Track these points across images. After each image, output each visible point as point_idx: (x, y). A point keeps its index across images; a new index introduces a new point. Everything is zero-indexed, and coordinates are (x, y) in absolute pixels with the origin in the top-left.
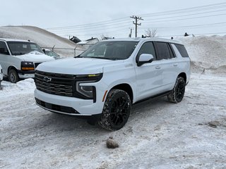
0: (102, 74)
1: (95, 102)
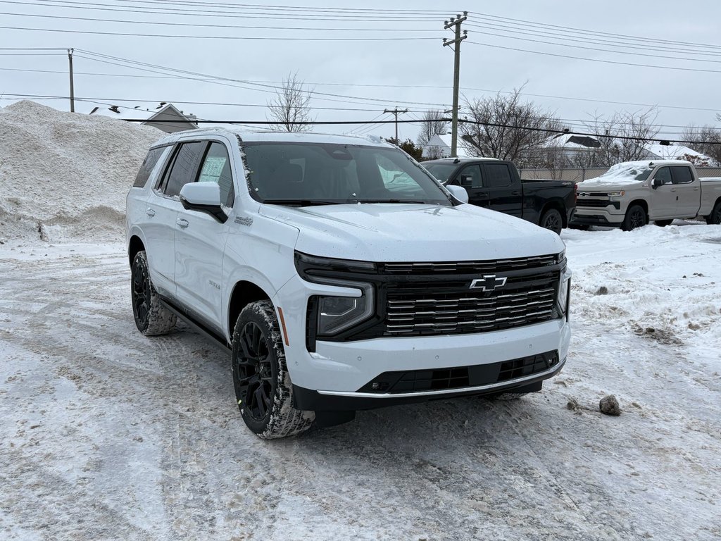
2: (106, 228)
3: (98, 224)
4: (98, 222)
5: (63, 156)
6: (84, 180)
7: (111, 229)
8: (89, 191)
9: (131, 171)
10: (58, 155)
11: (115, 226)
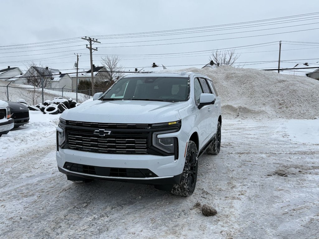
0: (180, 122)
1: (176, 158)
2: (228, 113)
3: (225, 112)
4: (225, 111)
5: (225, 85)
6: (229, 95)
7: (230, 114)
8: (228, 99)
9: (250, 91)
10: (223, 85)
11: (232, 113)
